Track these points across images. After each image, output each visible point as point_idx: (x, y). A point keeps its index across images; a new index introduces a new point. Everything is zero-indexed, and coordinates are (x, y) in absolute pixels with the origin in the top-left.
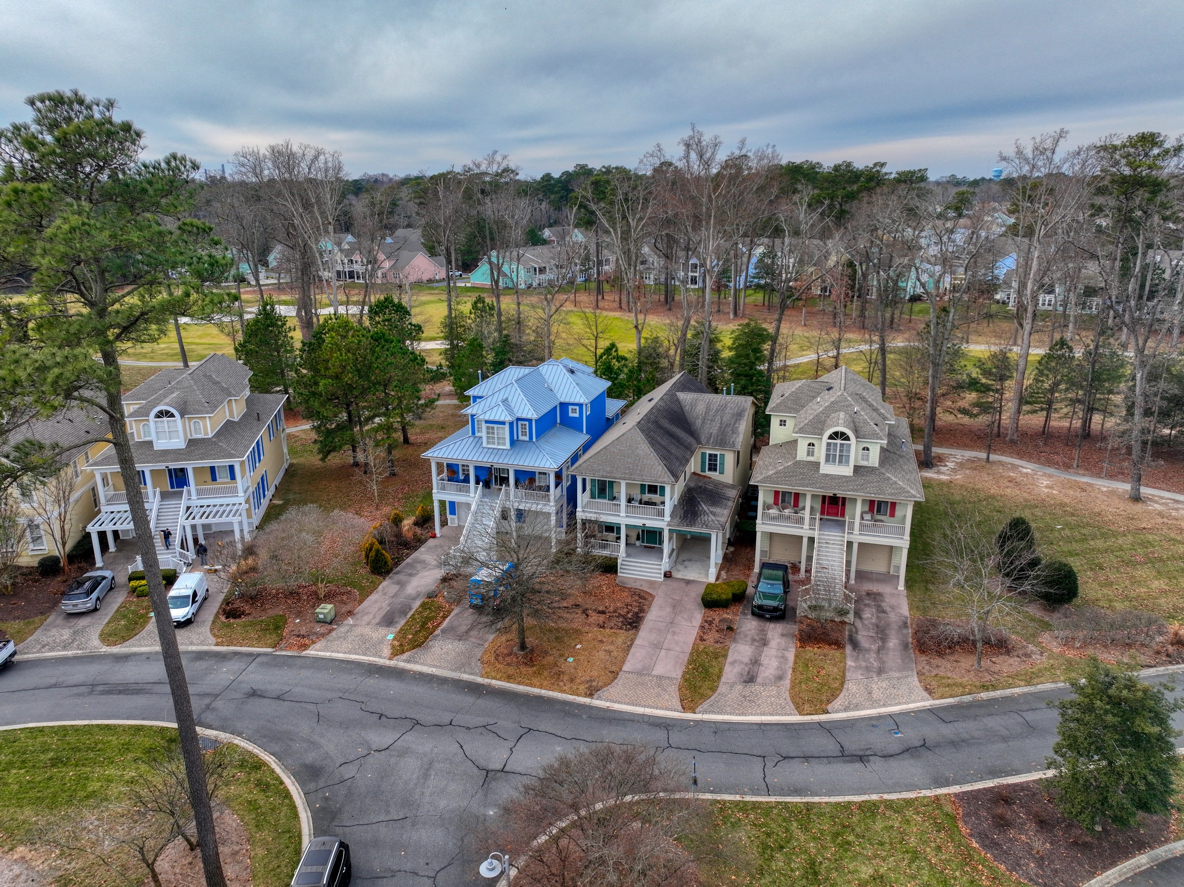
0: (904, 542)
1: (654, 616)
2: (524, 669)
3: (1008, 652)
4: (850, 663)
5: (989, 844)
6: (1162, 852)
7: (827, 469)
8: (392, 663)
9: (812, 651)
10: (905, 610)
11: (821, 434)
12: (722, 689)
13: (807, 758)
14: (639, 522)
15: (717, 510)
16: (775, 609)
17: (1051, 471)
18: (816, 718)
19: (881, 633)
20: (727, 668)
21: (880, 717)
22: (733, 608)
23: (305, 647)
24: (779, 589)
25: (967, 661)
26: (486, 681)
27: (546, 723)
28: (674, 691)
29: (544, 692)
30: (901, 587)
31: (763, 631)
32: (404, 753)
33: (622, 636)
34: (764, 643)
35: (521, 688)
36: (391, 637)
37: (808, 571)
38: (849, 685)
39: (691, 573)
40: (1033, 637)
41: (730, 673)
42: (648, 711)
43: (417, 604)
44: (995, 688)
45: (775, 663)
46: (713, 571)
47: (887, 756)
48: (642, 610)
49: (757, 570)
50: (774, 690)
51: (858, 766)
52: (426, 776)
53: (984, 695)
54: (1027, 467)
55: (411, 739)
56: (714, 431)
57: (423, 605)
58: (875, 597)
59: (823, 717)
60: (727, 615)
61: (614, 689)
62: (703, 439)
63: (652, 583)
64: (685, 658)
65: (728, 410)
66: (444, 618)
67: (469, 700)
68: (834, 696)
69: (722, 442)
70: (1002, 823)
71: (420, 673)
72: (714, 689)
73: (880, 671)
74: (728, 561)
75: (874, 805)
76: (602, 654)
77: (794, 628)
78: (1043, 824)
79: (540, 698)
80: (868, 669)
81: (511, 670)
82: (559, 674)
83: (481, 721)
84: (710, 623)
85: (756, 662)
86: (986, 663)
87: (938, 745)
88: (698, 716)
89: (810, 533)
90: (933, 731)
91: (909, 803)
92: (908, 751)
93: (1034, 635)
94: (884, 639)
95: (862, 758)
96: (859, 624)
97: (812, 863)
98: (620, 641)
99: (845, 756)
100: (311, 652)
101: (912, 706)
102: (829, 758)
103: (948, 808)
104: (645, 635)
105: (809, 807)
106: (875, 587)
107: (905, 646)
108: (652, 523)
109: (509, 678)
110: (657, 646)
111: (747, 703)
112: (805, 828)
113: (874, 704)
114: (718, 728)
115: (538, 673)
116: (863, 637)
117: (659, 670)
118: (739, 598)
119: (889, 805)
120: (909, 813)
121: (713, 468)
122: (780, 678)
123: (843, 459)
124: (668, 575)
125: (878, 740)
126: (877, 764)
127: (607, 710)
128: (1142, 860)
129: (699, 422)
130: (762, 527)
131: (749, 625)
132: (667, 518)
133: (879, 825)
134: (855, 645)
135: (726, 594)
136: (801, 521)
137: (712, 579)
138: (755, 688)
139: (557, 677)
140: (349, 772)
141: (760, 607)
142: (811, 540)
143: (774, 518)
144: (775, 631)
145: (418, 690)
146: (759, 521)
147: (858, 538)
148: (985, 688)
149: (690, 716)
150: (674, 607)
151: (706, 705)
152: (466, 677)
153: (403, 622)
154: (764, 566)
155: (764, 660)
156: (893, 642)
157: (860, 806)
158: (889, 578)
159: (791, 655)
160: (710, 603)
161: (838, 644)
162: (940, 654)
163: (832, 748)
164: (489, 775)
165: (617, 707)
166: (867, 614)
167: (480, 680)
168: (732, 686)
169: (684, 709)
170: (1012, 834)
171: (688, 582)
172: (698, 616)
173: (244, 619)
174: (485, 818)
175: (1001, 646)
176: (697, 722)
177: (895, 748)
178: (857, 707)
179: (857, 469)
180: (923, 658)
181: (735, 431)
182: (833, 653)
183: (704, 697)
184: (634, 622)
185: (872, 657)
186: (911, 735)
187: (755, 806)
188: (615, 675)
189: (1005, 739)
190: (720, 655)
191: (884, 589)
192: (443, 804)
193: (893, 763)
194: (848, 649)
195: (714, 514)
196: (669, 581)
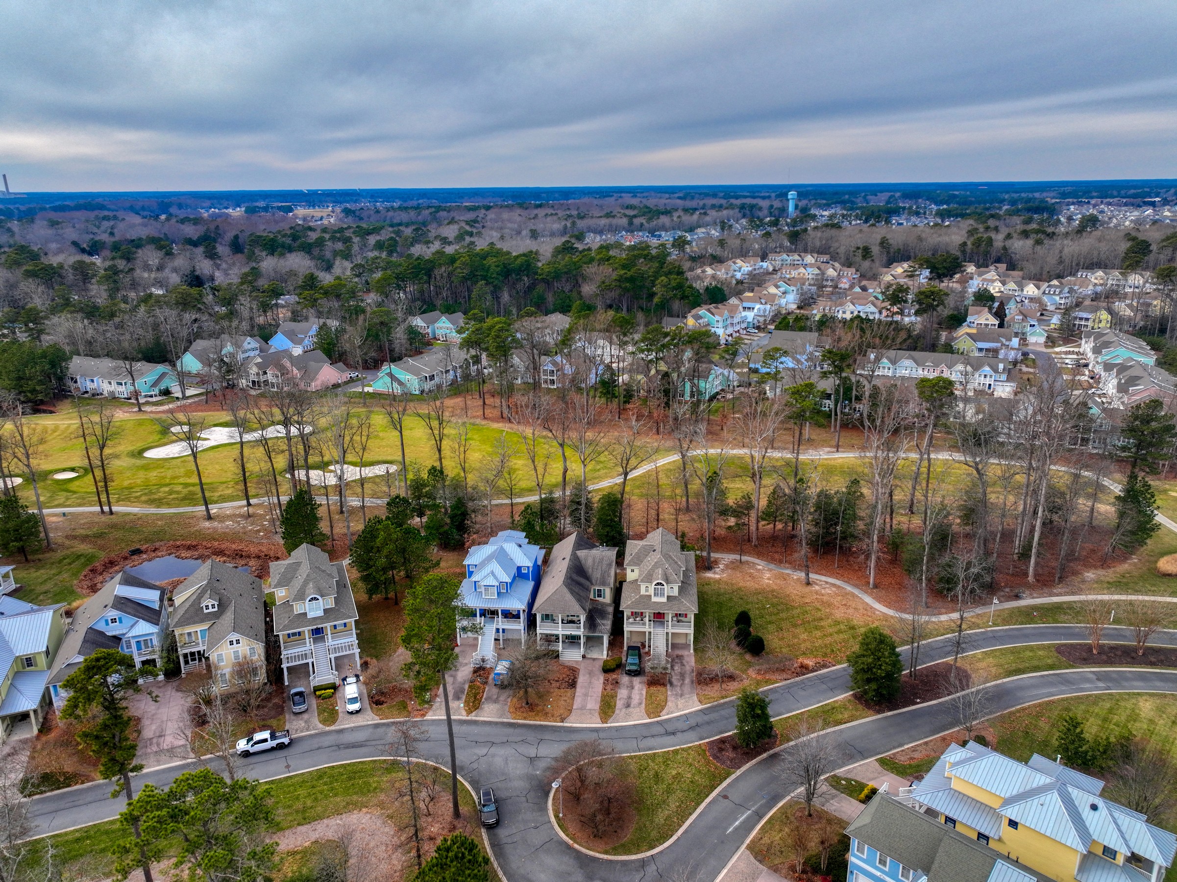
0: (691, 631)
1: (582, 680)
2: (530, 714)
3: (734, 680)
4: (669, 693)
5: (716, 757)
6: (771, 752)
7: (654, 599)
8: (469, 718)
9: (653, 689)
10: (693, 664)
11: (651, 582)
12: (617, 712)
13: (653, 736)
14: (568, 633)
15: (604, 622)
16: (636, 671)
17: (772, 566)
18: (656, 719)
19: (682, 676)
20: (618, 702)
21: (681, 716)
22: (617, 671)
23: (423, 715)
24: (637, 661)
25: (717, 686)
26: (515, 721)
27: (547, 736)
28: (597, 715)
29: (542, 723)
30: (692, 651)
31: (631, 682)
32: (494, 756)
33: (569, 692)
34: (632, 688)
35: (532, 722)
36: (462, 705)
37: (650, 647)
38: (669, 703)
39: (594, 654)
40: (744, 671)
41: (620, 704)
42: (588, 725)
43: (466, 687)
44: (726, 697)
45: (638, 697)
46: (605, 652)
47: (683, 731)
48: (575, 678)
49: (625, 648)
50: (638, 710)
51: (672, 736)
52: (507, 764)
53: (722, 701)
54: (761, 564)
55: (493, 750)
56: (599, 576)
57: (470, 687)
58: (680, 657)
59: (659, 719)
60: (614, 676)
61: (572, 717)
62: (594, 581)
63: (577, 662)
64: (599, 699)
65: (604, 562)
66: (483, 692)
67: (510, 730)
68: (663, 709)
69: (604, 583)
70: (721, 750)
71: (484, 721)
72: (613, 712)
73: (682, 695)
74: (611, 644)
75: (678, 750)
76: (563, 702)
77: (645, 679)
78: (735, 748)
79: (541, 726)
80: (676, 695)
81: (525, 715)
82: (546, 714)
83: (520, 739)
84: (608, 680)
85: (630, 698)
86: (724, 686)
87: (702, 725)
88: (609, 725)
89: (650, 630)
90: (699, 720)
91: (690, 748)
92: (691, 728)
93: (746, 670)
94: (683, 680)
95: (673, 734)
96: (673, 674)
97: (656, 772)
98: (569, 694)
99: (668, 733)
100: (428, 717)
101: (694, 709)
102: (662, 735)
103: (703, 748)
104: (579, 690)
105: (654, 754)
106: (680, 652)
107: (692, 682)
108: (575, 633)
109: (525, 718)
110: (586, 695)
111: (628, 717)
112: (653, 761)
113: (679, 710)
114: (617, 729)
115: (537, 715)
116: (675, 680)
117: (589, 706)
118: (619, 666)
119: (683, 749)
120: (690, 751)
121: (599, 596)
122: (640, 704)
123: (662, 595)
124: (584, 657)
125: (680, 725)
126: (679, 735)
127: (571, 727)
128: (765, 755)
129: (590, 570)
130: (627, 628)
131: (625, 679)
132: (582, 630)
133: (679, 757)
134: (671, 684)
135: (613, 665)
136: (644, 624)
137: (605, 657)
138: (630, 710)
139: (546, 715)
140: (475, 766)
141: (629, 671)
142: (650, 633)
143: (632, 623)
144: (637, 681)
145: (487, 729)
146: (625, 626)
147: (671, 630)
148: (723, 698)
149: (605, 725)
150: (590, 674)
151: (611, 719)
152: (505, 720)
153: (464, 697)
154: (629, 648)
155: (633, 696)
156: (687, 681)
157: (673, 751)
158: (686, 646)
159: (644, 692)
160: (606, 670)
161: (664, 685)
162: (707, 684)
163: (662, 731)
164: (532, 760)
165: (575, 725)
166: (676, 668)
167: (512, 721)
168: (621, 710)
169: (603, 723)
170: (723, 753)
171: (594, 659)
172: (601, 678)
173: (385, 705)
174: (536, 775)
175: (731, 678)
176: (609, 728)
177: (686, 728)
178: (672, 713)
179: (668, 597)
180: (699, 687)
181: (609, 576)
182: (662, 689)
183: (610, 716)
184: (573, 684)
185: (678, 689)
186: (692, 722)
187: (635, 756)
188: (570, 711)
189: (727, 719)
190: (614, 696)
191: (684, 653)
192: (518, 772)
193: (685, 734)
194: (668, 685)
195: (604, 625)
196: (585, 660)
